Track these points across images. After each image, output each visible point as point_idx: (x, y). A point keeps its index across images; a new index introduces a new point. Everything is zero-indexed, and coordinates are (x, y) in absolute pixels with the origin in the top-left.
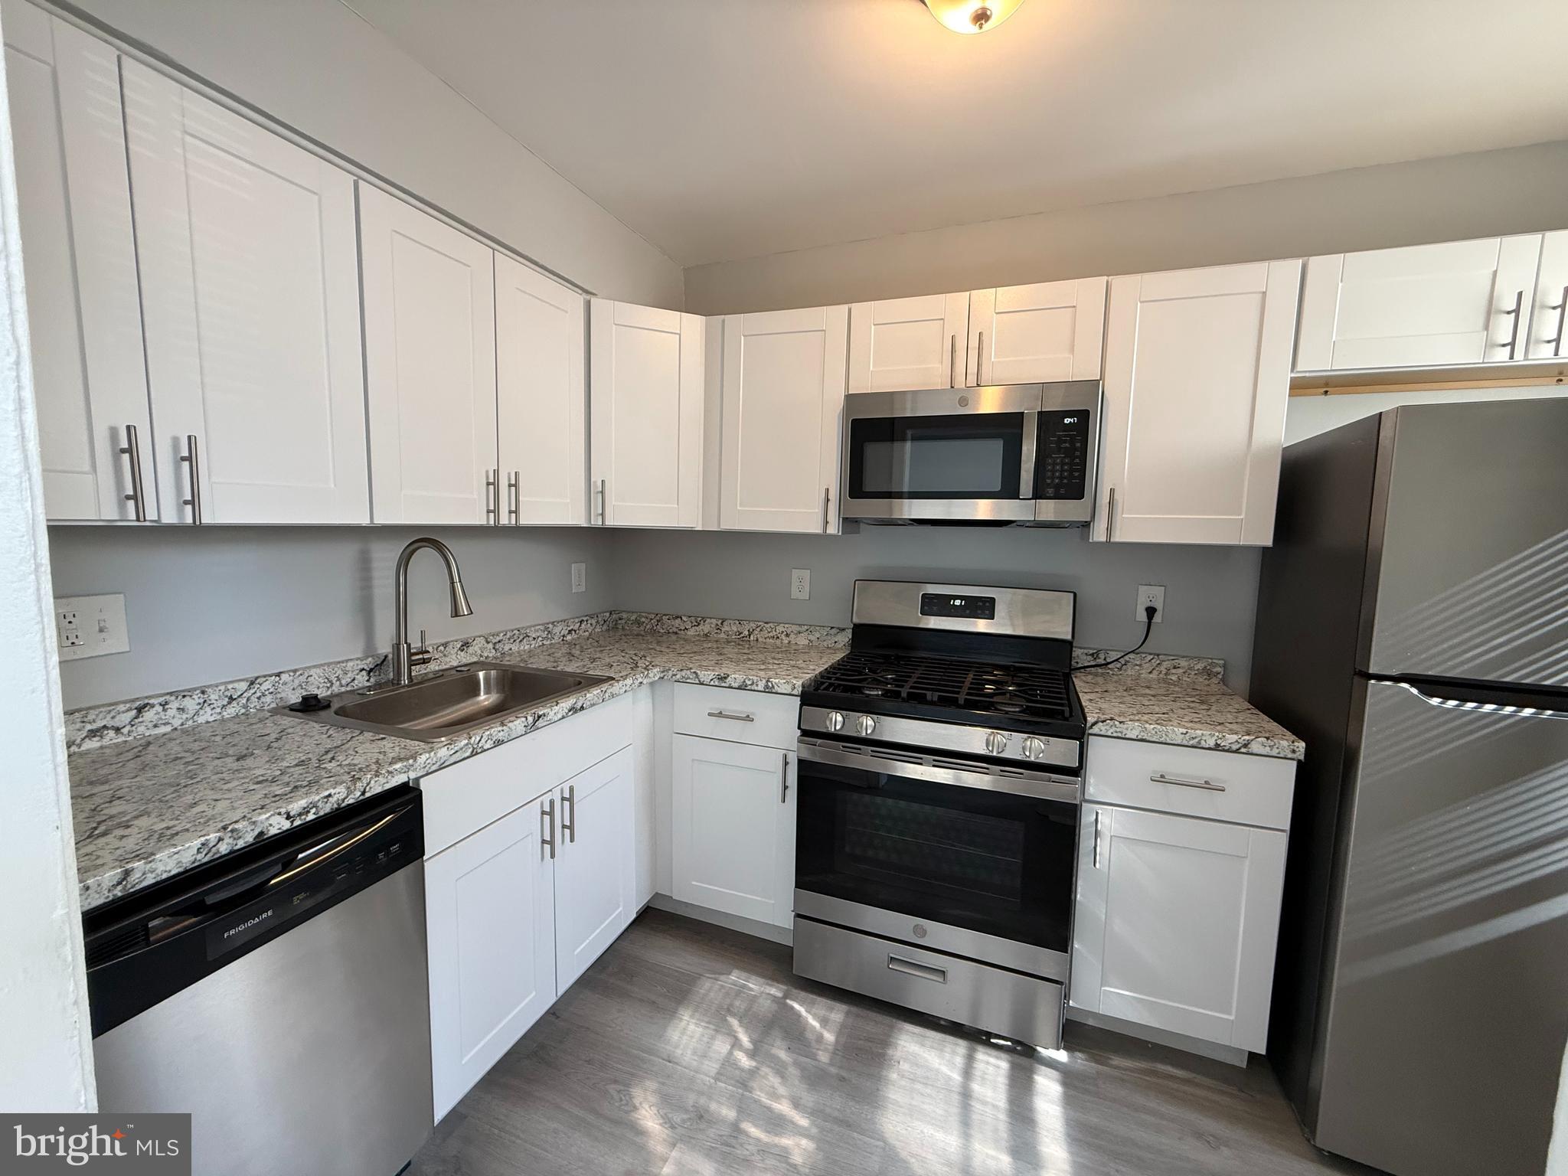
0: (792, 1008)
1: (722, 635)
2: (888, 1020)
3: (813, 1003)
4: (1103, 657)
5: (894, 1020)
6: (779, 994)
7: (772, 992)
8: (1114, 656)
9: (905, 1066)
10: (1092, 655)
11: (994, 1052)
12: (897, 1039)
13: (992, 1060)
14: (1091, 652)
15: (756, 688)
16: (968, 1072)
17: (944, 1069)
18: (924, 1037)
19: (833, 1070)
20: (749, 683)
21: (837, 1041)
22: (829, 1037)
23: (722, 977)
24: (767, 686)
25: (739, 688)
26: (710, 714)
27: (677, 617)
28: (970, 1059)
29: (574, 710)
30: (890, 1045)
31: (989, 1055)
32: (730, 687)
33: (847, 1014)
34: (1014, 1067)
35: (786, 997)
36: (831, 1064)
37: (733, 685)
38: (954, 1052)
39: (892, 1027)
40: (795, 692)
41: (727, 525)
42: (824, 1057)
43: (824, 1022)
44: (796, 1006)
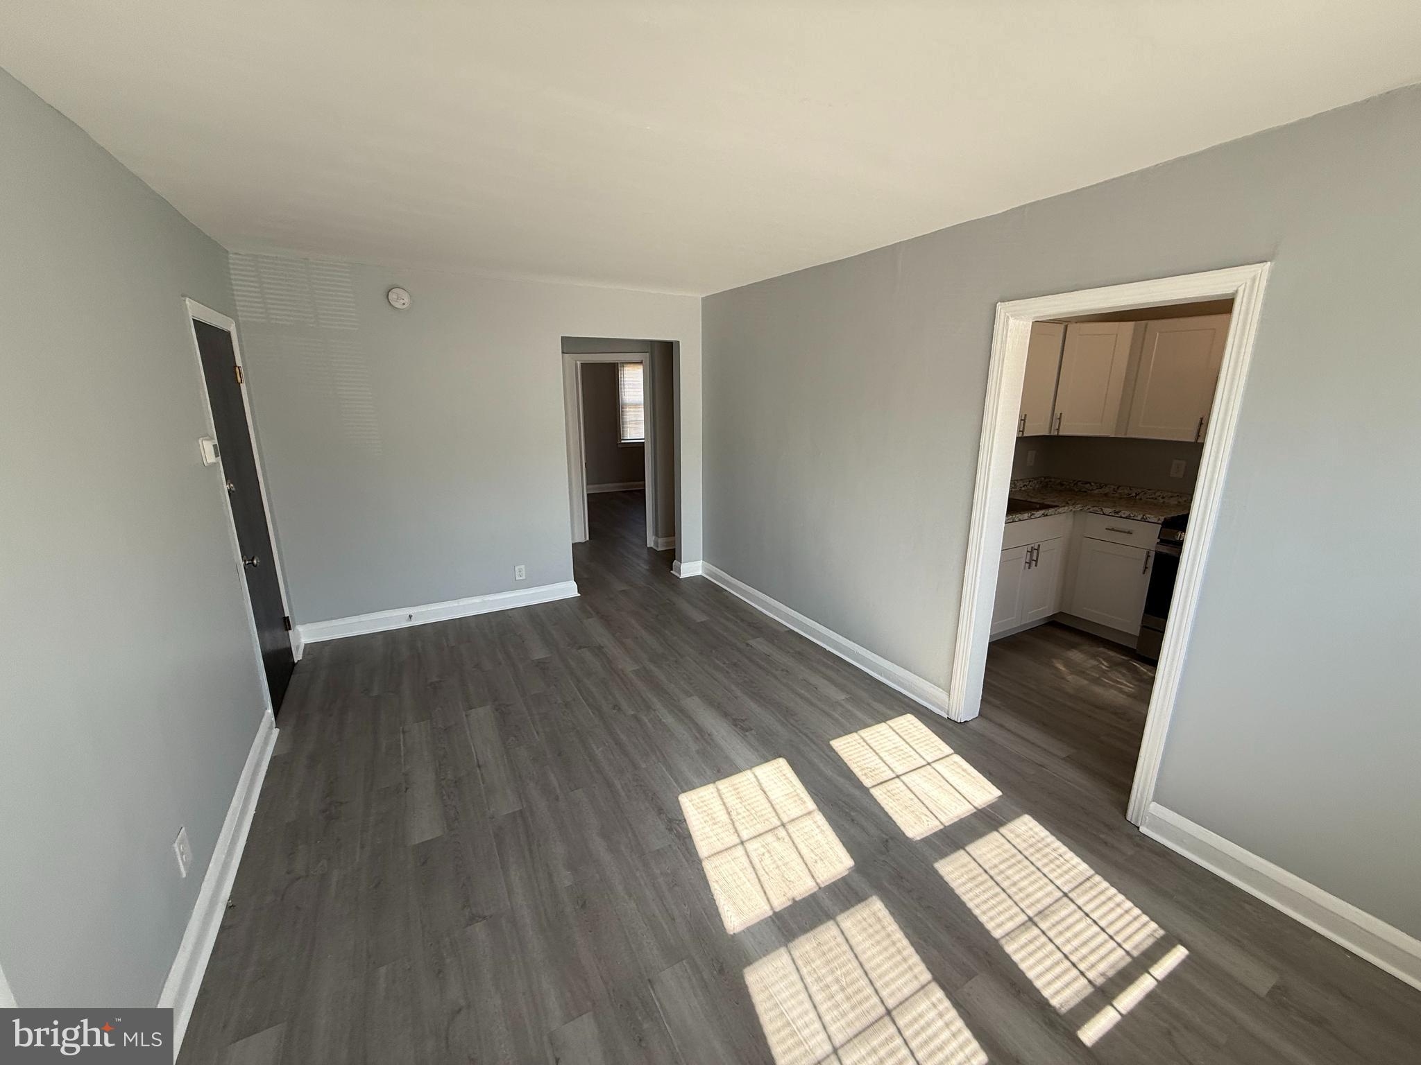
15: (1136, 518)
20: (1132, 515)
23: (1097, 648)
24: (1143, 518)
25: (1126, 518)
26: (1106, 529)
29: (1045, 515)
32: (1121, 517)
37: (1123, 516)
40: (1160, 522)
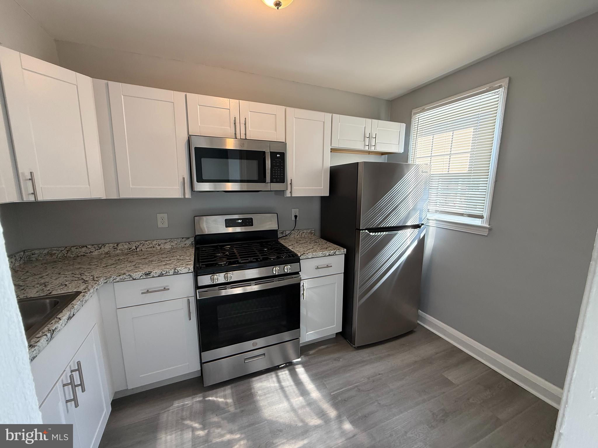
0: (209, 400)
1: (118, 251)
2: (246, 381)
3: (216, 393)
4: (285, 233)
5: (248, 380)
6: (201, 399)
7: (197, 400)
8: (288, 232)
9: (260, 392)
10: (282, 233)
11: (282, 370)
12: (253, 385)
13: (283, 373)
14: (281, 232)
15: (169, 274)
16: (279, 381)
17: (272, 385)
18: (260, 379)
21: (233, 400)
22: (230, 401)
24: (175, 272)
25: (159, 276)
26: (142, 293)
27: (83, 247)
28: (277, 376)
29: (70, 318)
30: (251, 389)
31: (282, 372)
32: (153, 277)
33: (232, 388)
34: (290, 371)
35: (204, 397)
36: (236, 409)
37: (155, 276)
38: (272, 378)
39: (249, 383)
40: (190, 271)
41: (123, 196)
42: (232, 409)
43: (225, 397)
44: (210, 398)
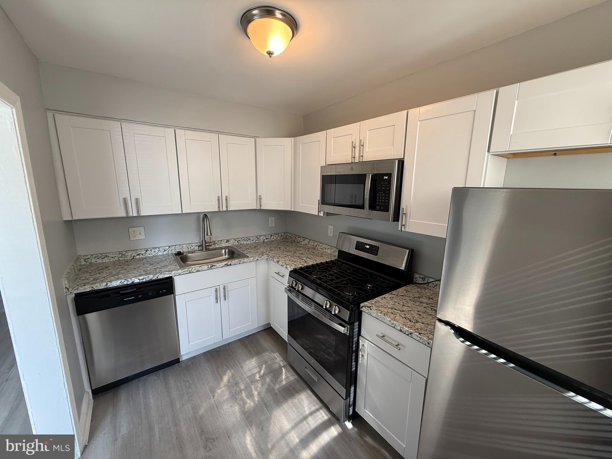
0: (282, 370)
1: (309, 245)
3: (289, 371)
4: (427, 281)
5: (306, 387)
6: (282, 365)
8: (431, 280)
10: (423, 278)
11: (327, 412)
12: (302, 393)
13: (324, 414)
16: (311, 413)
17: (306, 409)
18: (310, 396)
19: (276, 391)
20: (283, 265)
21: (285, 385)
22: (284, 382)
23: (272, 354)
24: (286, 267)
26: (275, 272)
27: (299, 237)
28: (317, 410)
29: (227, 265)
30: (298, 393)
33: (296, 379)
34: (330, 419)
35: (284, 366)
36: (277, 389)
37: (280, 264)
38: (314, 406)
39: (304, 389)
40: (290, 271)
42: (277, 387)
